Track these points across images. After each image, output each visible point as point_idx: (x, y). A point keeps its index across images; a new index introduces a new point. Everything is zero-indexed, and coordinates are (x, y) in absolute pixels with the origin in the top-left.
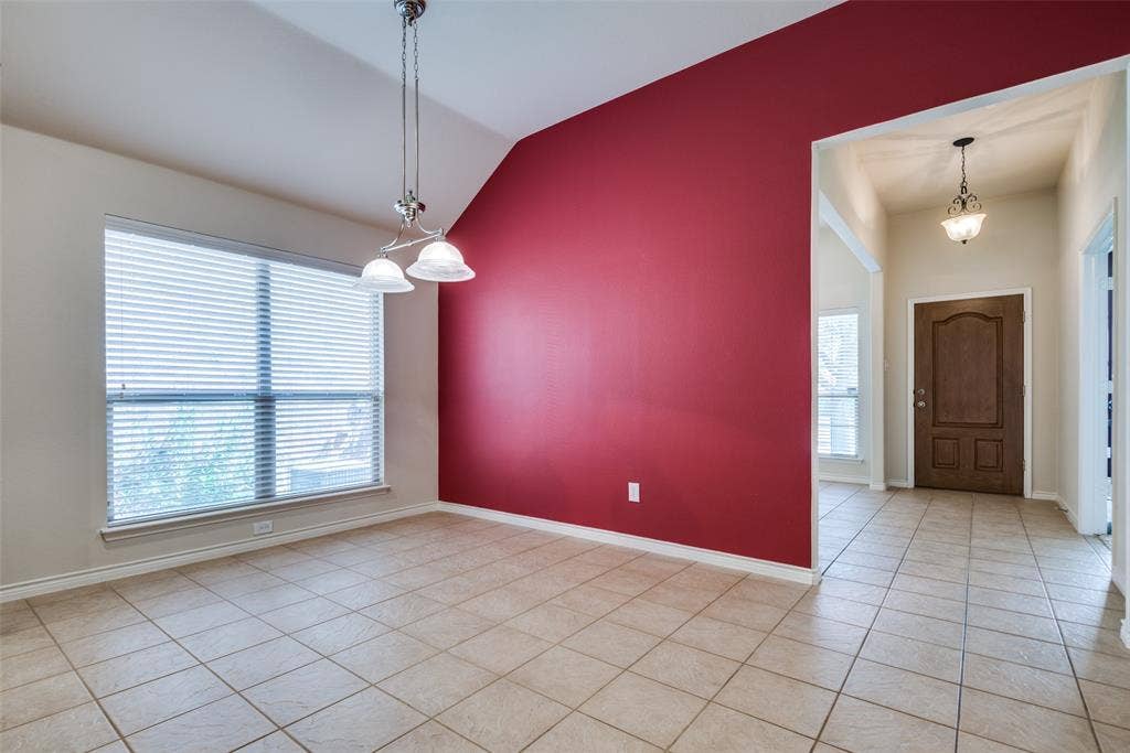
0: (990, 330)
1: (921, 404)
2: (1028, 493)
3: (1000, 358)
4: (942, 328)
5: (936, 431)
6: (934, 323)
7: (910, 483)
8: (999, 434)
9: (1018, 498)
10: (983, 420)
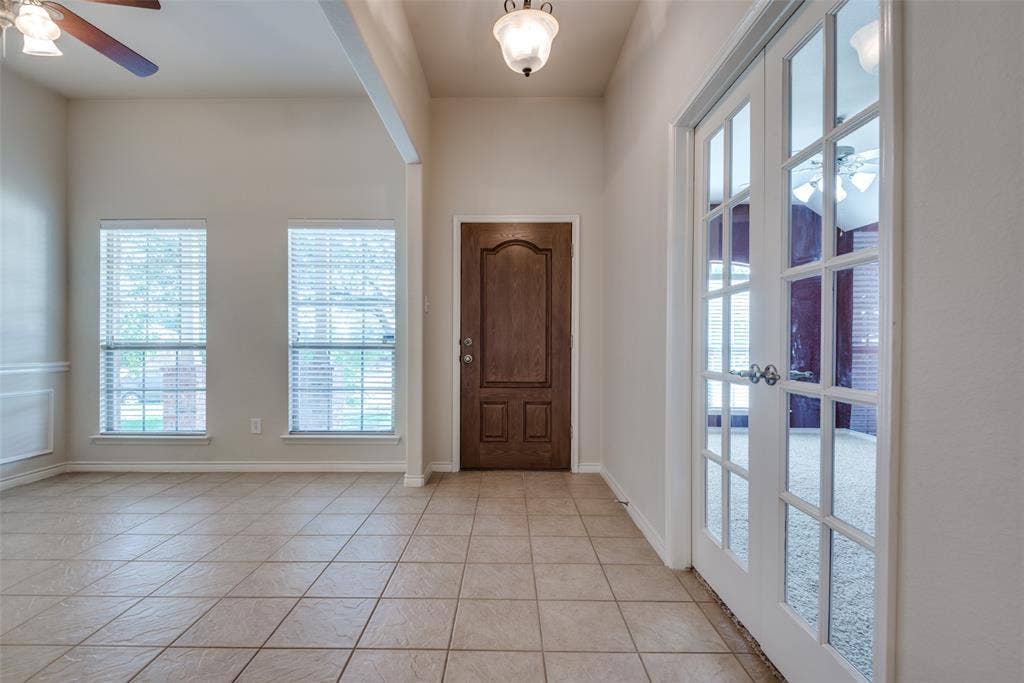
0: (538, 263)
1: (468, 358)
2: (575, 468)
3: (549, 300)
4: (491, 257)
5: (486, 392)
6: (483, 250)
7: (454, 466)
8: (548, 395)
9: (566, 474)
10: (532, 379)
